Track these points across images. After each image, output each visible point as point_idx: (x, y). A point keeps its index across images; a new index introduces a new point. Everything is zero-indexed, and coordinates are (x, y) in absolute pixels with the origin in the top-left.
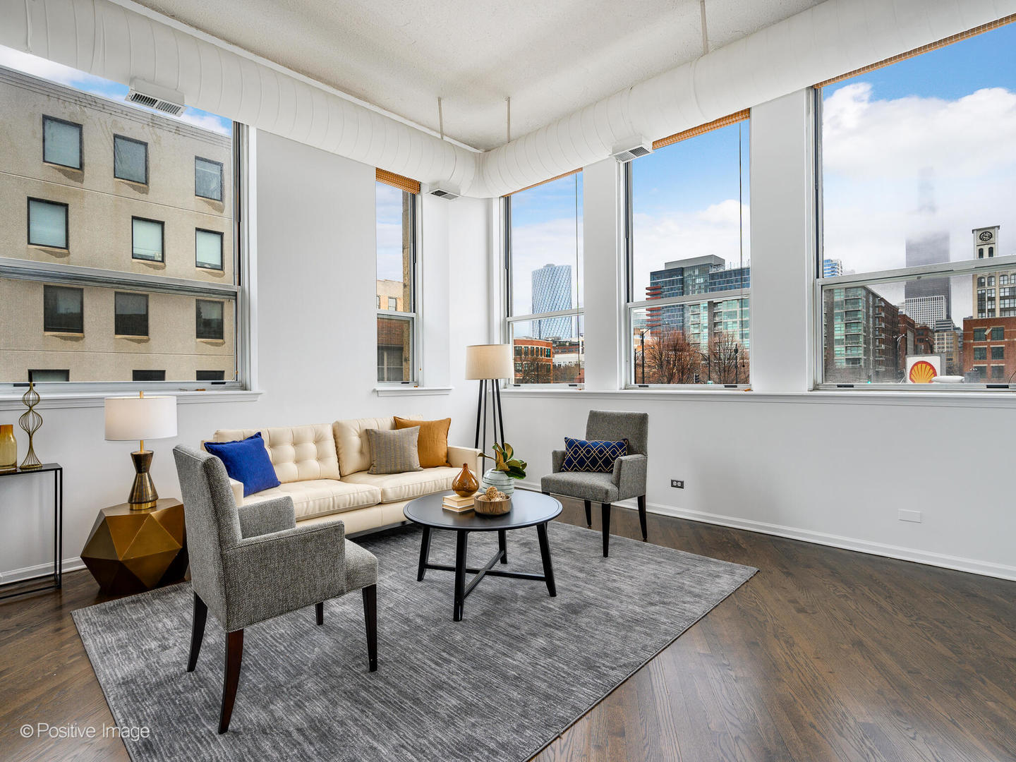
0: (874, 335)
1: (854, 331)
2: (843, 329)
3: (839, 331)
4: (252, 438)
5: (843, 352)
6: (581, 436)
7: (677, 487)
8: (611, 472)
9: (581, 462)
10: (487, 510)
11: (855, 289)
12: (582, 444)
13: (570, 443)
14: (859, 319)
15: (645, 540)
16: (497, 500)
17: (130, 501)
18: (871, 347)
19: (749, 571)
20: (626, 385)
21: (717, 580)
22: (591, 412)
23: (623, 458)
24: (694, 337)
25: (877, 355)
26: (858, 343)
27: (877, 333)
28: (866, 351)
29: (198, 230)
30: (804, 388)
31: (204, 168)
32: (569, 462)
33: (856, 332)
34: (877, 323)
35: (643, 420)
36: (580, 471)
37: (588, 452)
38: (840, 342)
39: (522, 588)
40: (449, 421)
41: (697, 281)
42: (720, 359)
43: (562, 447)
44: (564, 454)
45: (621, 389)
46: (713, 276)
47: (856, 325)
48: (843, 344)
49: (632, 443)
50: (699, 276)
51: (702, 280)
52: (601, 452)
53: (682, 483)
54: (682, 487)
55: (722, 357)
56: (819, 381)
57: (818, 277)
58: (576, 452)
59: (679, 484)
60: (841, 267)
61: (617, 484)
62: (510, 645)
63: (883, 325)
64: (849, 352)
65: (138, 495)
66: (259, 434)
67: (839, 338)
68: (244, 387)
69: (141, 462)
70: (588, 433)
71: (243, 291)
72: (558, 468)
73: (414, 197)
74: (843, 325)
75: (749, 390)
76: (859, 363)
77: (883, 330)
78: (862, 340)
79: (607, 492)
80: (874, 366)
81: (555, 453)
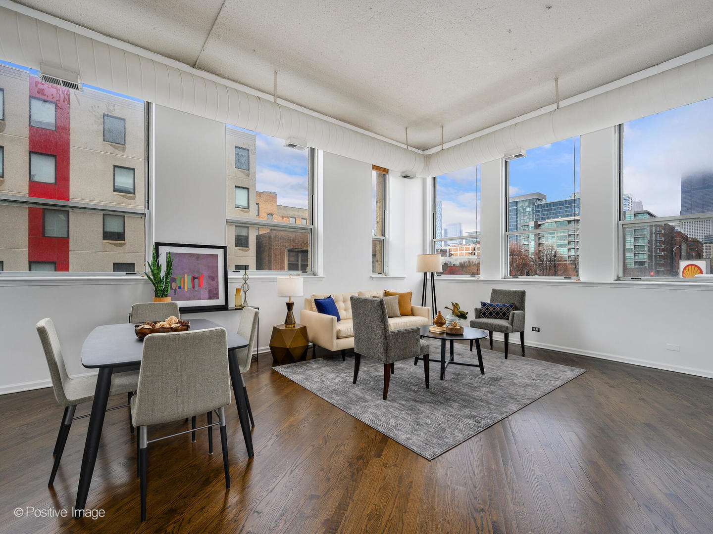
0: (656, 246)
1: (641, 243)
2: (632, 241)
3: (630, 243)
4: (328, 298)
5: (632, 257)
6: (488, 301)
7: (536, 331)
8: (508, 319)
9: (491, 314)
10: (454, 332)
11: (642, 214)
12: (491, 305)
13: (484, 304)
14: (645, 234)
15: (523, 355)
16: (458, 328)
17: (285, 323)
18: (654, 254)
19: (582, 370)
20: (505, 276)
21: (565, 373)
22: (493, 289)
23: (515, 312)
24: (525, 247)
25: (658, 259)
26: (644, 251)
27: (658, 244)
28: (650, 257)
29: (236, 187)
30: (611, 279)
31: (241, 152)
32: (484, 314)
33: (642, 244)
34: (658, 237)
35: (523, 293)
36: (490, 318)
37: (494, 309)
38: (630, 250)
39: (467, 371)
40: (411, 293)
41: (527, 210)
42: (543, 261)
43: (480, 306)
44: (481, 310)
45: (502, 278)
46: (538, 206)
47: (642, 239)
48: (632, 251)
49: (517, 305)
50: (528, 207)
51: (530, 209)
52: (501, 309)
53: (539, 329)
54: (539, 331)
55: (545, 259)
56: (620, 276)
57: (620, 220)
58: (487, 309)
59: (537, 329)
60: (631, 199)
61: (512, 324)
62: (472, 389)
63: (663, 239)
64: (636, 257)
65: (289, 320)
66: (331, 296)
67: (629, 247)
68: (314, 274)
69: (290, 306)
70: (491, 300)
71: (314, 228)
72: (478, 317)
73: (384, 176)
74: (633, 239)
75: (579, 280)
76: (644, 265)
77: (663, 243)
78: (646, 249)
79: (507, 327)
80: (656, 268)
81: (476, 309)
